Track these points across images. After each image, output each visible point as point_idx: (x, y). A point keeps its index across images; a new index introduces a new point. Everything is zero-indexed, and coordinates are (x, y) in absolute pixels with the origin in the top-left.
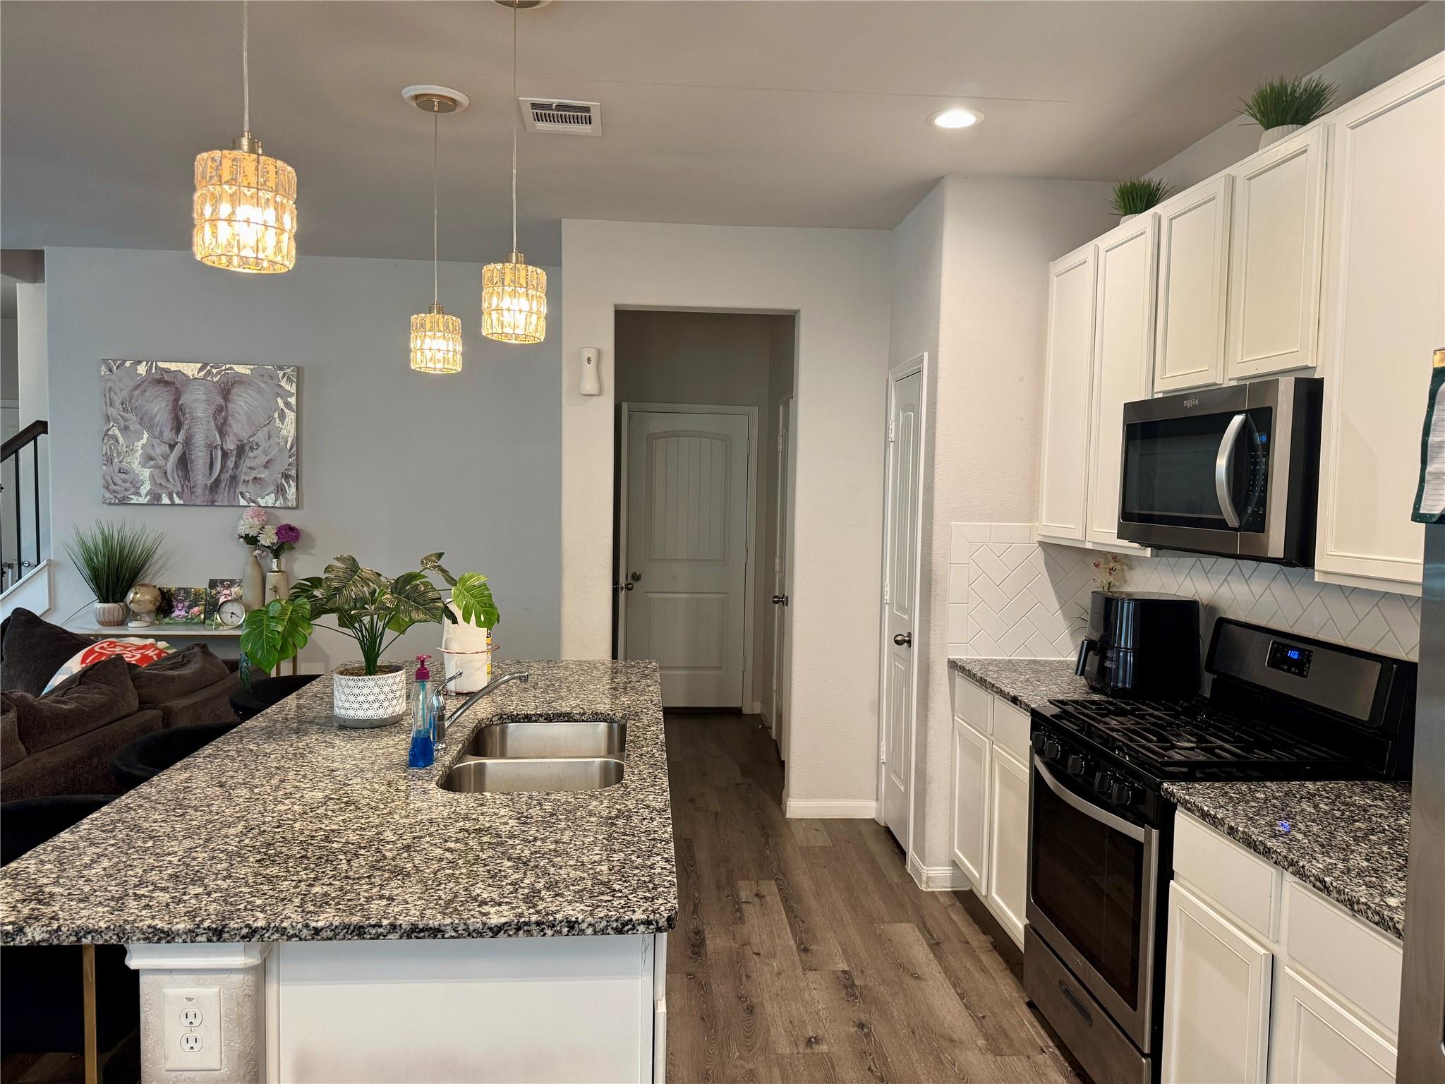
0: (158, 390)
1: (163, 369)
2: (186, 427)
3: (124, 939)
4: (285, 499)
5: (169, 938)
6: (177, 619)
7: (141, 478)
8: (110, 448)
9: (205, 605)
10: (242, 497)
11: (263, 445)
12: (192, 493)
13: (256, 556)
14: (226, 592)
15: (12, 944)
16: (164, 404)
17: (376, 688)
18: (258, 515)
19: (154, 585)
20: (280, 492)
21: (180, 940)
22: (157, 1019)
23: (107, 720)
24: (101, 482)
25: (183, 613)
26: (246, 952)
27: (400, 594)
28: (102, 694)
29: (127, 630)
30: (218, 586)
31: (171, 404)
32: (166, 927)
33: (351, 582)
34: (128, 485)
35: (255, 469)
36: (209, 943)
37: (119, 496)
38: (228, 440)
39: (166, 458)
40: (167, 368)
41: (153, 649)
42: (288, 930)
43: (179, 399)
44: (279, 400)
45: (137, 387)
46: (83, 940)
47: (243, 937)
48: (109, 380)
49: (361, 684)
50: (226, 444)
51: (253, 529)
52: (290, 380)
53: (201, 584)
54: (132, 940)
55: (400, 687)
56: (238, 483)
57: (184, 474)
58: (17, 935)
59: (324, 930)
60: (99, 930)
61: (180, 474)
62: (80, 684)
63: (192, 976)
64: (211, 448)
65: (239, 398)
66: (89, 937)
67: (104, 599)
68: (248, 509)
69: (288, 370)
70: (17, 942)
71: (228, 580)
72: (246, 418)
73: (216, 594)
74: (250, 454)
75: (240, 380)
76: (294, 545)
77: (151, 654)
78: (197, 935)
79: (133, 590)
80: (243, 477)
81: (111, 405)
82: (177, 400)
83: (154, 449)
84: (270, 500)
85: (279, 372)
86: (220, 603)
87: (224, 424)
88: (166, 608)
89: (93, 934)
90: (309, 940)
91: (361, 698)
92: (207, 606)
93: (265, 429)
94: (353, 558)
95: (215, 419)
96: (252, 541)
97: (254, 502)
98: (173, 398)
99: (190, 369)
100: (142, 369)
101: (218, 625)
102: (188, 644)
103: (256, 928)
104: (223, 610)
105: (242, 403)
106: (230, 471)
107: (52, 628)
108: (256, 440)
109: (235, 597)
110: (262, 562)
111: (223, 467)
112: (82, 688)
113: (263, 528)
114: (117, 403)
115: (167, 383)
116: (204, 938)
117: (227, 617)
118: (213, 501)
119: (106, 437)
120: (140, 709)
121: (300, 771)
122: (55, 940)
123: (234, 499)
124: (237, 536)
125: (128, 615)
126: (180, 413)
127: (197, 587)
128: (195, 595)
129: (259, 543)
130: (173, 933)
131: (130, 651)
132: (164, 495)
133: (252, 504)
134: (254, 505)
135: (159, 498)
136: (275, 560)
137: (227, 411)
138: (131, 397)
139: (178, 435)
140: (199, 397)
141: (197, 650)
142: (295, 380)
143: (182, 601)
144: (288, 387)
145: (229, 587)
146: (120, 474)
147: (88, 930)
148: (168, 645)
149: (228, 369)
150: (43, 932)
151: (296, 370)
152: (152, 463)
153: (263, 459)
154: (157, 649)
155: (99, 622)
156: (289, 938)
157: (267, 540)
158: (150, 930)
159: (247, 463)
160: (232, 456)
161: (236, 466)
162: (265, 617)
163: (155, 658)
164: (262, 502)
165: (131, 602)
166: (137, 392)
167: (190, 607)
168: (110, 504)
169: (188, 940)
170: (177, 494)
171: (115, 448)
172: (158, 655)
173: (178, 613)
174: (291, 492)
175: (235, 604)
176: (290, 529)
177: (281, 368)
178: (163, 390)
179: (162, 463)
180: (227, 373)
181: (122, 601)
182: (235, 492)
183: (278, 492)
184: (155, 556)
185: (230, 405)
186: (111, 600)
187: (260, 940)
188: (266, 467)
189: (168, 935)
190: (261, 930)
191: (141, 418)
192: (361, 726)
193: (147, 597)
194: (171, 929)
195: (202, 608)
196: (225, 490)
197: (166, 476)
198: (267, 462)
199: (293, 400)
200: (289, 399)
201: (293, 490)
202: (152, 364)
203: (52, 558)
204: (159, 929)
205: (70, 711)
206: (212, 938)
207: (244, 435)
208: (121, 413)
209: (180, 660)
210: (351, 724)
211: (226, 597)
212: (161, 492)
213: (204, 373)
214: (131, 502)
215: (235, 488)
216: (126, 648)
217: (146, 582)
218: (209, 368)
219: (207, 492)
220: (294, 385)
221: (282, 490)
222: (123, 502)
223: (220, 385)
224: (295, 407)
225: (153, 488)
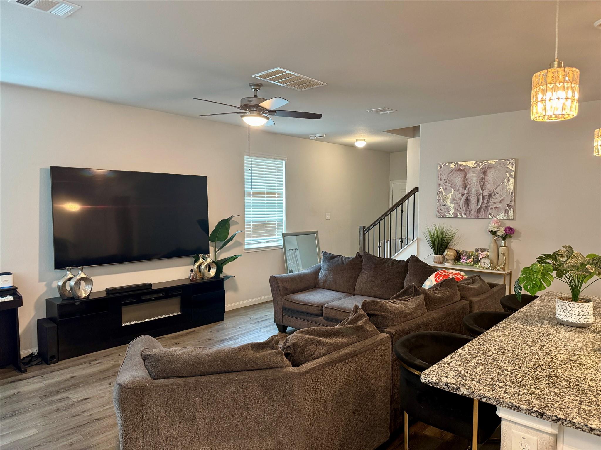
0: (458, 174)
1: (460, 165)
2: (468, 187)
3: (499, 404)
4: (508, 216)
5: (518, 410)
6: (462, 263)
7: (451, 207)
8: (440, 196)
9: (473, 258)
10: (490, 215)
11: (499, 193)
12: (470, 213)
13: (495, 240)
14: (482, 254)
15: (455, 392)
16: (460, 179)
17: (579, 309)
18: (496, 222)
19: (454, 249)
20: (506, 213)
21: (524, 412)
22: (509, 441)
23: (451, 302)
24: (436, 209)
25: (465, 261)
26: (552, 427)
27: (595, 265)
28: (449, 292)
29: (444, 266)
30: (479, 251)
31: (463, 178)
32: (518, 405)
33: (570, 258)
34: (446, 210)
35: (495, 203)
36: (536, 418)
37: (442, 214)
38: (485, 192)
39: (460, 199)
40: (462, 164)
41: (459, 275)
42: (576, 424)
43: (466, 176)
44: (507, 174)
45: (451, 172)
46: (483, 399)
47: (553, 420)
48: (441, 171)
49: (571, 306)
50: (484, 193)
51: (495, 228)
52: (512, 165)
53: (472, 250)
54: (502, 406)
55: (591, 310)
56: (489, 209)
57: (467, 206)
58: (457, 390)
59: (596, 430)
60: (489, 397)
61: (465, 206)
62: (440, 287)
63: (525, 428)
64: (478, 195)
65: (490, 174)
66: (485, 399)
67: (436, 253)
68: (493, 220)
69: (511, 161)
70: (457, 392)
71: (483, 249)
72: (492, 183)
73: (478, 254)
74: (494, 197)
75: (490, 167)
76: (512, 236)
77: (459, 277)
78: (531, 413)
79: (447, 250)
80: (491, 207)
81: (441, 180)
82: (465, 177)
83: (456, 196)
84: (502, 216)
85: (507, 162)
86: (479, 259)
87: (483, 185)
88: (458, 258)
89: (487, 398)
90: (587, 432)
91: (571, 312)
92: (474, 259)
93: (501, 186)
94: (571, 247)
95: (480, 183)
96: (494, 233)
97: (495, 217)
98: (464, 176)
99: (471, 164)
100: (452, 166)
101: (479, 267)
102: (473, 275)
103: (560, 418)
104: (481, 261)
105: (491, 176)
106: (485, 204)
107: (424, 263)
108: (497, 191)
109: (486, 256)
110: (497, 242)
111: (482, 202)
112: (441, 288)
113: (499, 228)
114: (443, 179)
115: (462, 170)
116: (534, 415)
117: (483, 264)
118: (478, 217)
119: (438, 193)
120: (461, 300)
121: (549, 342)
122: (471, 396)
123: (487, 216)
124: (487, 231)
125: (445, 260)
126: (466, 182)
127: (471, 251)
128: (470, 254)
129: (497, 234)
130: (520, 408)
131: (451, 275)
132: (459, 214)
133: (494, 218)
134: (495, 218)
135: (457, 215)
136: (503, 242)
137: (485, 180)
138: (448, 177)
139: (465, 190)
140: (474, 175)
141: (477, 277)
142: (514, 165)
143: (464, 256)
144: (511, 168)
145: (483, 252)
146: (443, 206)
147: (485, 396)
148: (465, 274)
149: (486, 163)
150: (467, 392)
151: (515, 160)
152: (455, 202)
153: (500, 199)
154: (461, 275)
155: (434, 262)
156: (577, 428)
157: (501, 233)
158: (511, 404)
159: (492, 201)
160: (486, 198)
161: (488, 202)
162: (531, 271)
163: (461, 278)
164: (498, 217)
165: (446, 255)
166: (450, 174)
167: (467, 259)
168: (439, 217)
169: (527, 413)
170: (464, 214)
171: (442, 196)
172: (462, 278)
173: (463, 260)
174: (511, 213)
175: (486, 259)
176: (511, 229)
177: (508, 160)
178: (460, 173)
179: (458, 201)
180: (486, 164)
181: (442, 254)
182: (487, 213)
183: (505, 213)
184: (455, 238)
185: (486, 177)
186: (438, 254)
187: (562, 424)
188: (500, 202)
189: (518, 409)
190: (562, 420)
191: (451, 185)
192: (571, 325)
193: (452, 254)
194: (520, 406)
195: (472, 259)
196: (483, 212)
197: (460, 207)
198: (501, 200)
199: (513, 174)
200: (511, 173)
201: (512, 212)
202: (456, 163)
203: (418, 237)
204: (514, 405)
205: (439, 297)
206: (538, 416)
207: (492, 190)
208: (444, 183)
209: (472, 281)
210: (566, 324)
211: (482, 256)
212: (458, 213)
213: (476, 165)
214: (446, 217)
215: (487, 211)
216: (450, 273)
217: (451, 248)
218: (478, 163)
219: (476, 213)
220: (514, 167)
221: (507, 212)
222: (444, 217)
223: (482, 169)
224: (514, 177)
225: (455, 211)
